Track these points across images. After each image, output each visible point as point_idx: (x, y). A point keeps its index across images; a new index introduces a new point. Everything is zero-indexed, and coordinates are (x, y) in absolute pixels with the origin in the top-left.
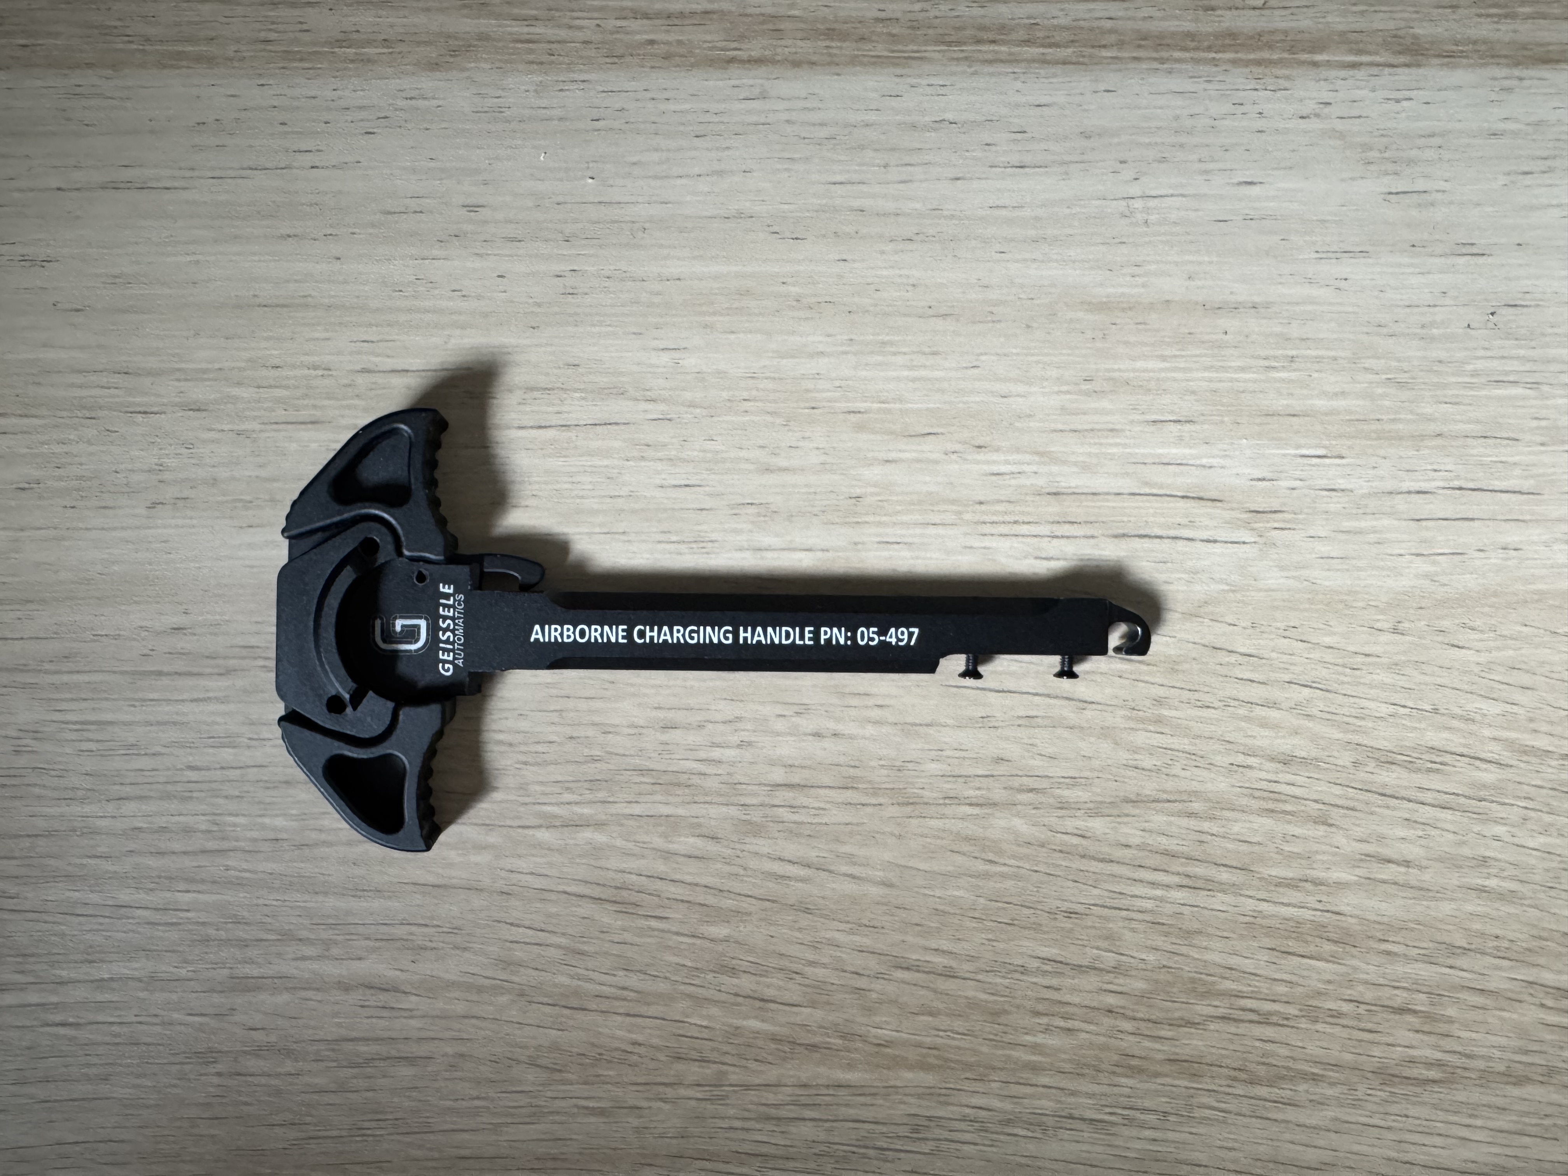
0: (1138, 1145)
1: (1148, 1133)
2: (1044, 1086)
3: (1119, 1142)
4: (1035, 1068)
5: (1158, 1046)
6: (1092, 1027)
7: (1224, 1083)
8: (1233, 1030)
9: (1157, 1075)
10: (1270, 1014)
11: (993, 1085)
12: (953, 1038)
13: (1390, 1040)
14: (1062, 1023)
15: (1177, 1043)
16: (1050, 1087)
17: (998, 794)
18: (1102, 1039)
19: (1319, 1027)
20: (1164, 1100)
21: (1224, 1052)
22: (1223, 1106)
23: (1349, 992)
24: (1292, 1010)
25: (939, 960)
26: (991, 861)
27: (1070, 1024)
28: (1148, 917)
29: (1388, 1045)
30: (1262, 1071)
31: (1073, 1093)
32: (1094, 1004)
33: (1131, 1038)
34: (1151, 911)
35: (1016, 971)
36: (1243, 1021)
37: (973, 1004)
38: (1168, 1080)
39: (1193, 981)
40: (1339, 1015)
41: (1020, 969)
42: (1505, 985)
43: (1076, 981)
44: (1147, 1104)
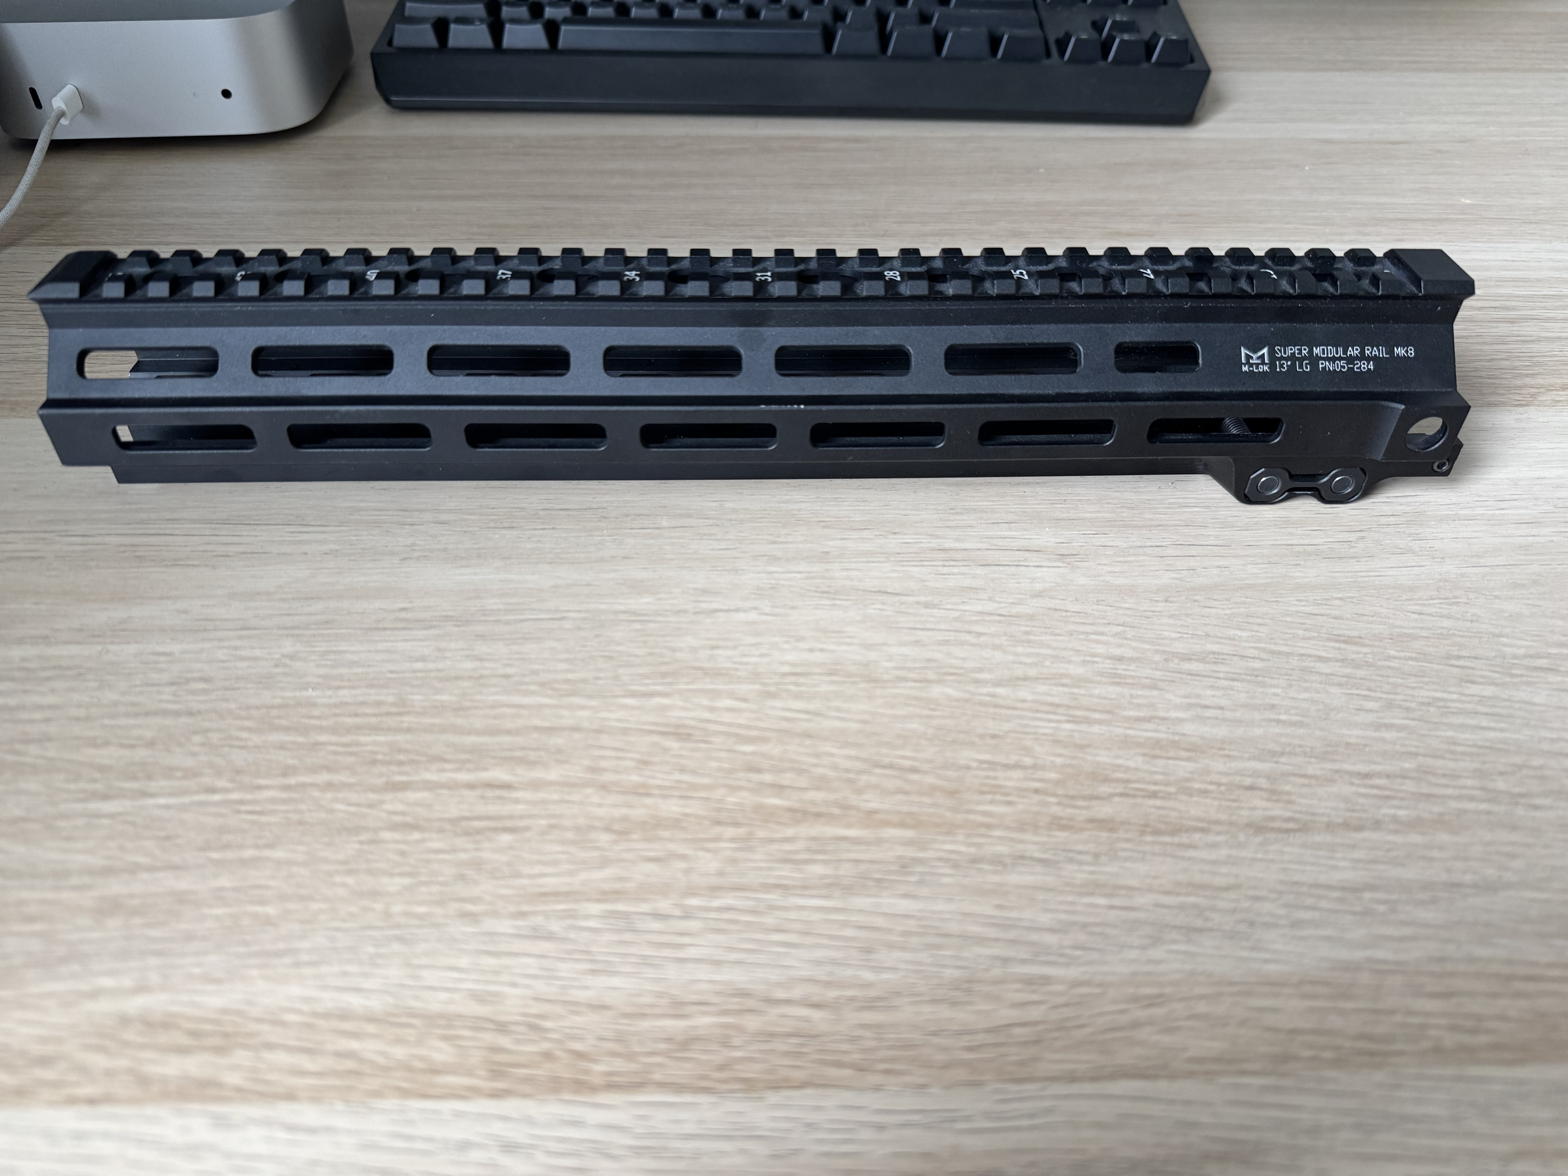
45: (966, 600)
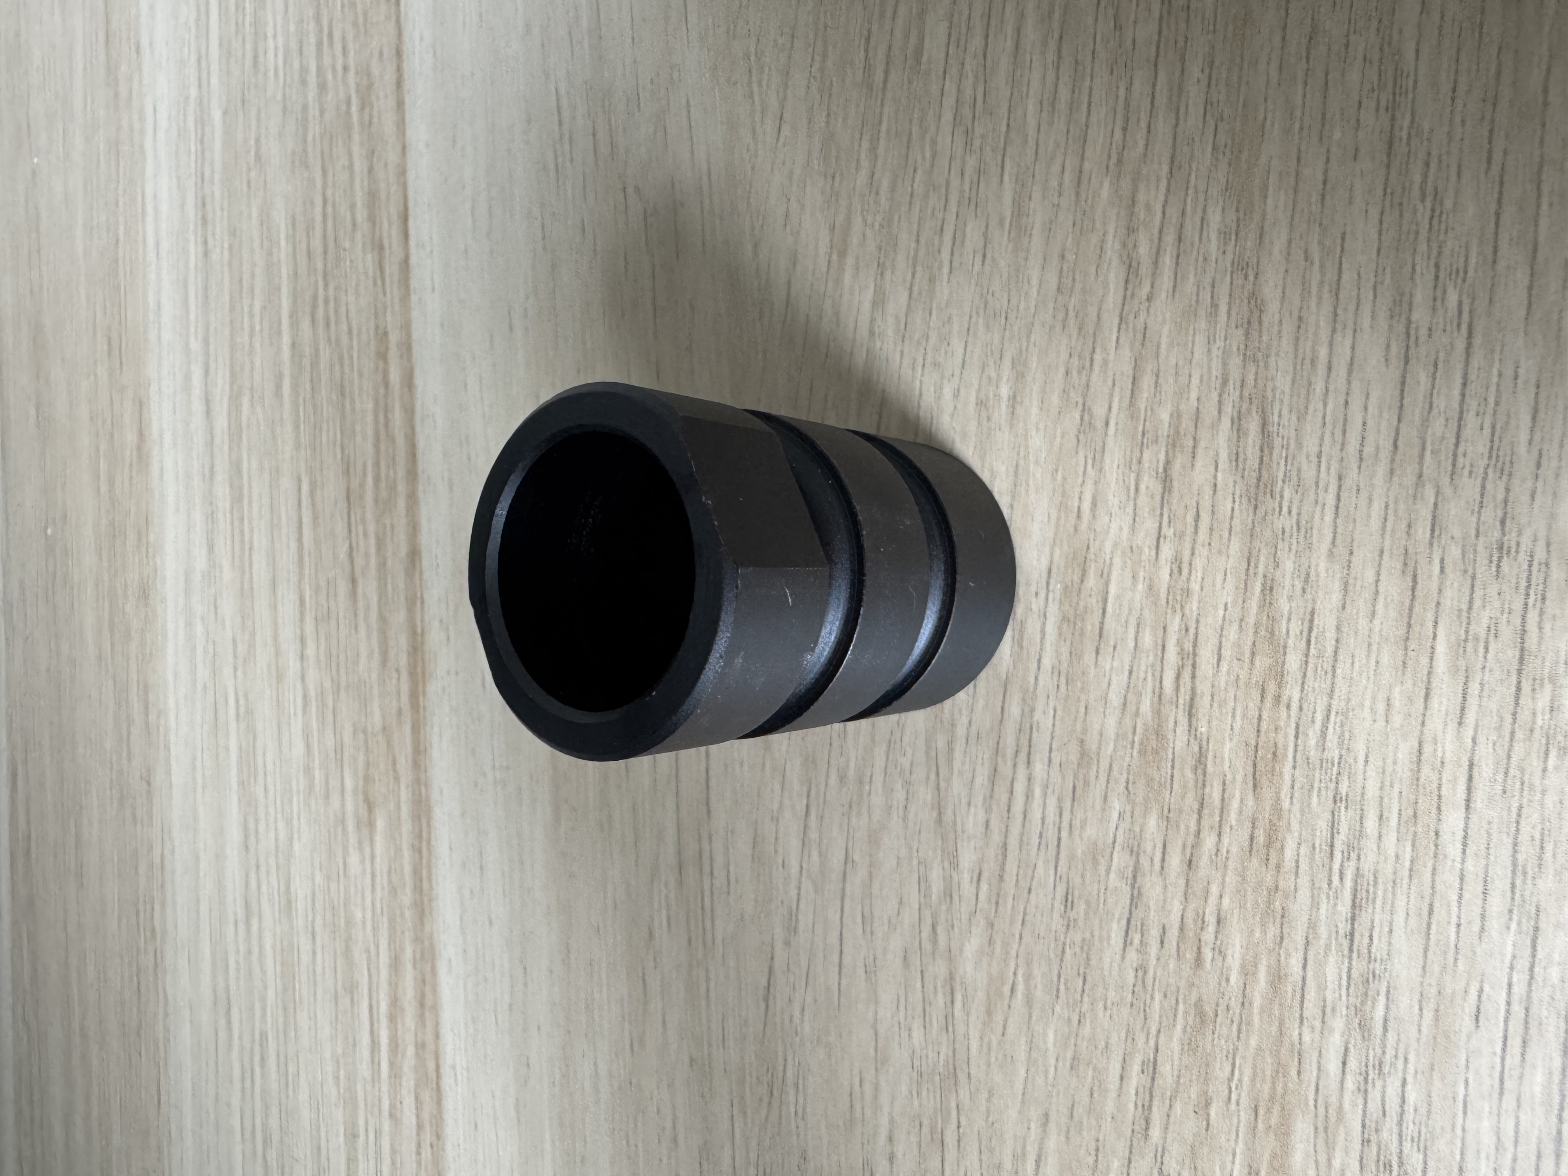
0: (1391, 838)
1: (1371, 823)
2: (1304, 967)
3: (1387, 869)
4: (1277, 977)
5: (1235, 804)
6: (1214, 889)
7: (1284, 714)
8: (1207, 699)
9: (1277, 809)
10: (1181, 652)
11: (1307, 1038)
12: (1240, 1080)
13: (1208, 490)
14: (1211, 929)
15: (1229, 777)
16: (1305, 959)
17: (939, 969)
18: (1231, 878)
19: (1195, 587)
20: (1315, 800)
21: (1238, 713)
22: (1319, 717)
23: (1147, 550)
24: (1175, 624)
25: (1135, 1079)
26: (1013, 990)
27: (1211, 919)
28: (1067, 804)
29: (1215, 491)
30: (1262, 662)
31: (1312, 925)
32: (1182, 882)
33: (1226, 840)
34: (1060, 800)
35: (1143, 982)
36: (1193, 689)
37: (1190, 1046)
38: (1285, 790)
39: (1142, 753)
40: (1177, 560)
41: (1140, 974)
42: (1126, 352)
43: (1152, 904)
44: (1323, 824)
45: (780, 861)
